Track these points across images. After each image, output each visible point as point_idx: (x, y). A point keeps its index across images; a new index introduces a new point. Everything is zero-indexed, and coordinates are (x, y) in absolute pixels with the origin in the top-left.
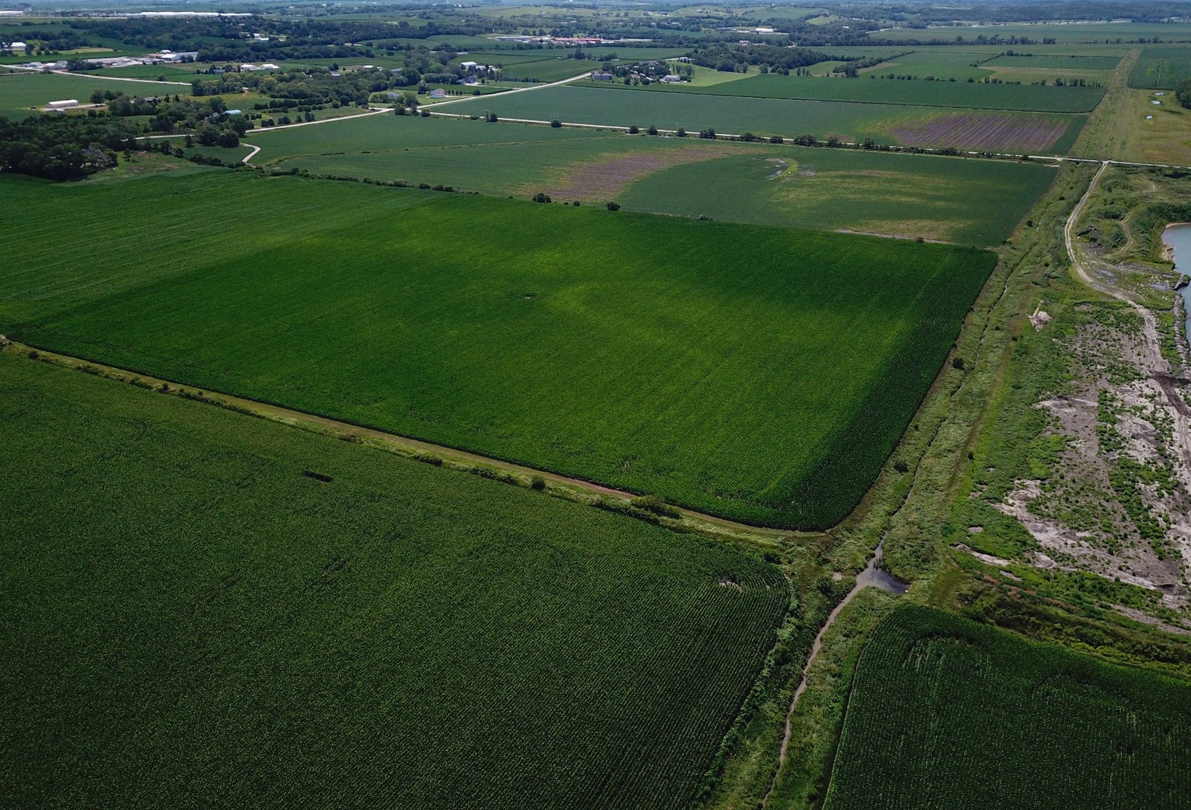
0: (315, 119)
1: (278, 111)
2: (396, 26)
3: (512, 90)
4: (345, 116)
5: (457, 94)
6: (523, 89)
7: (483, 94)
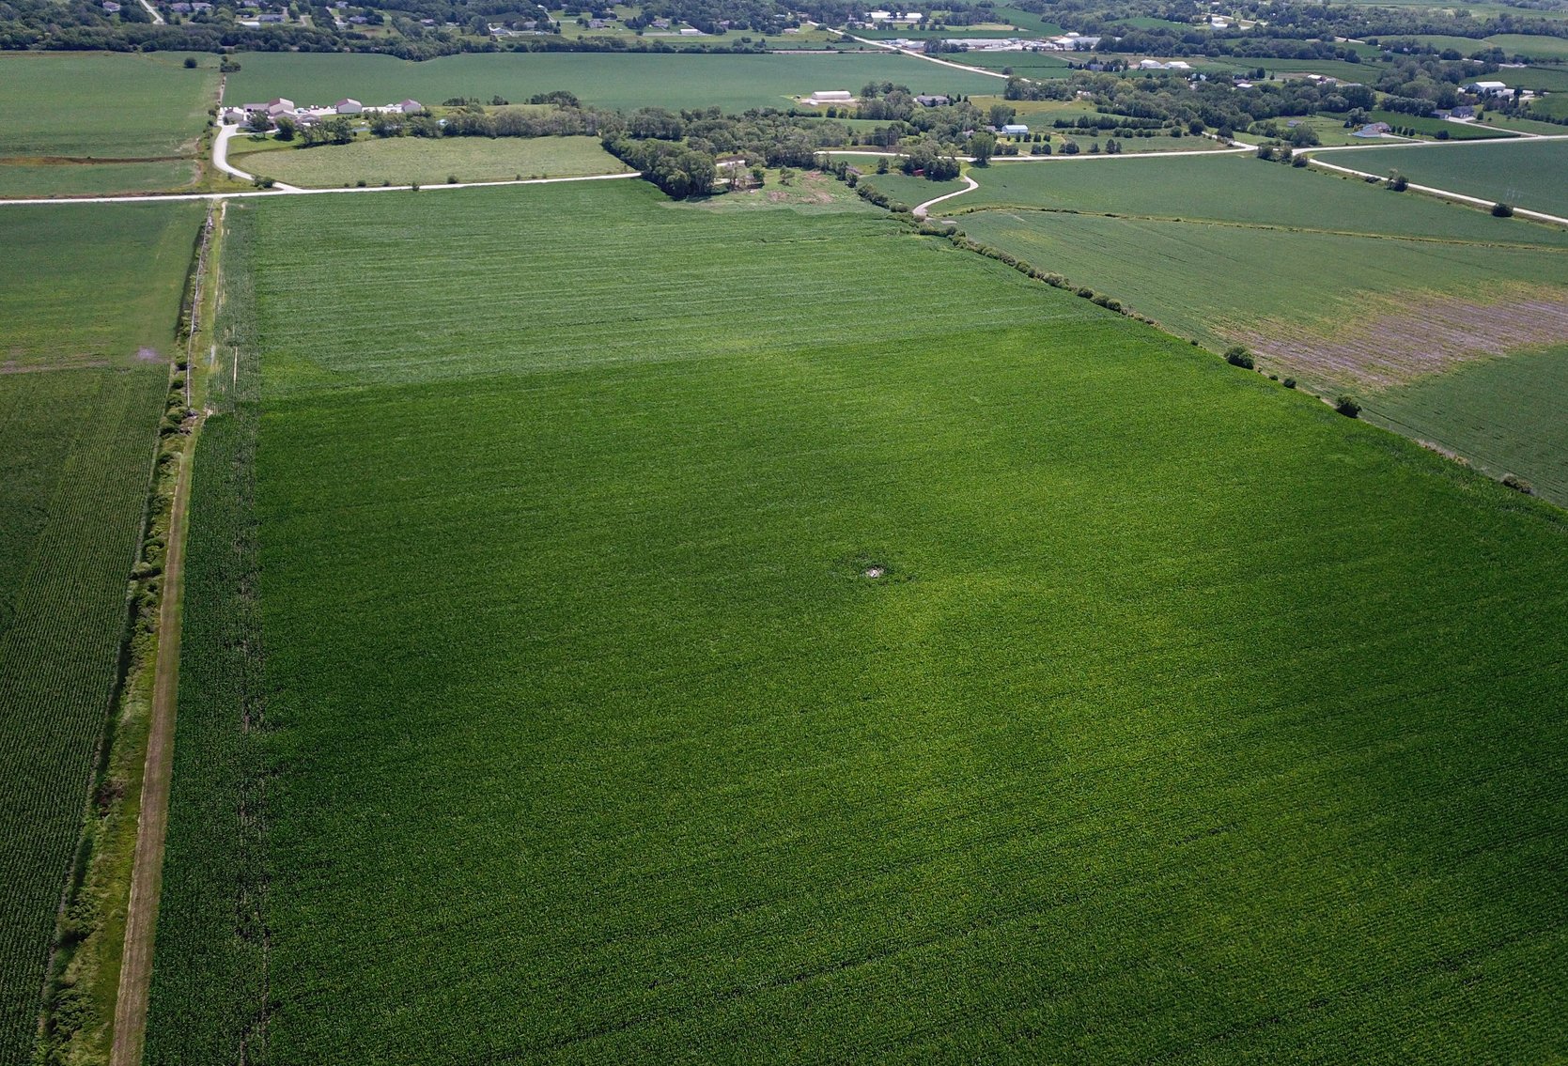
0: (1122, 150)
1: (1083, 133)
2: (1450, 16)
3: (1519, 136)
4: (1175, 150)
5: (1405, 133)
6: (1540, 137)
7: (1454, 139)
